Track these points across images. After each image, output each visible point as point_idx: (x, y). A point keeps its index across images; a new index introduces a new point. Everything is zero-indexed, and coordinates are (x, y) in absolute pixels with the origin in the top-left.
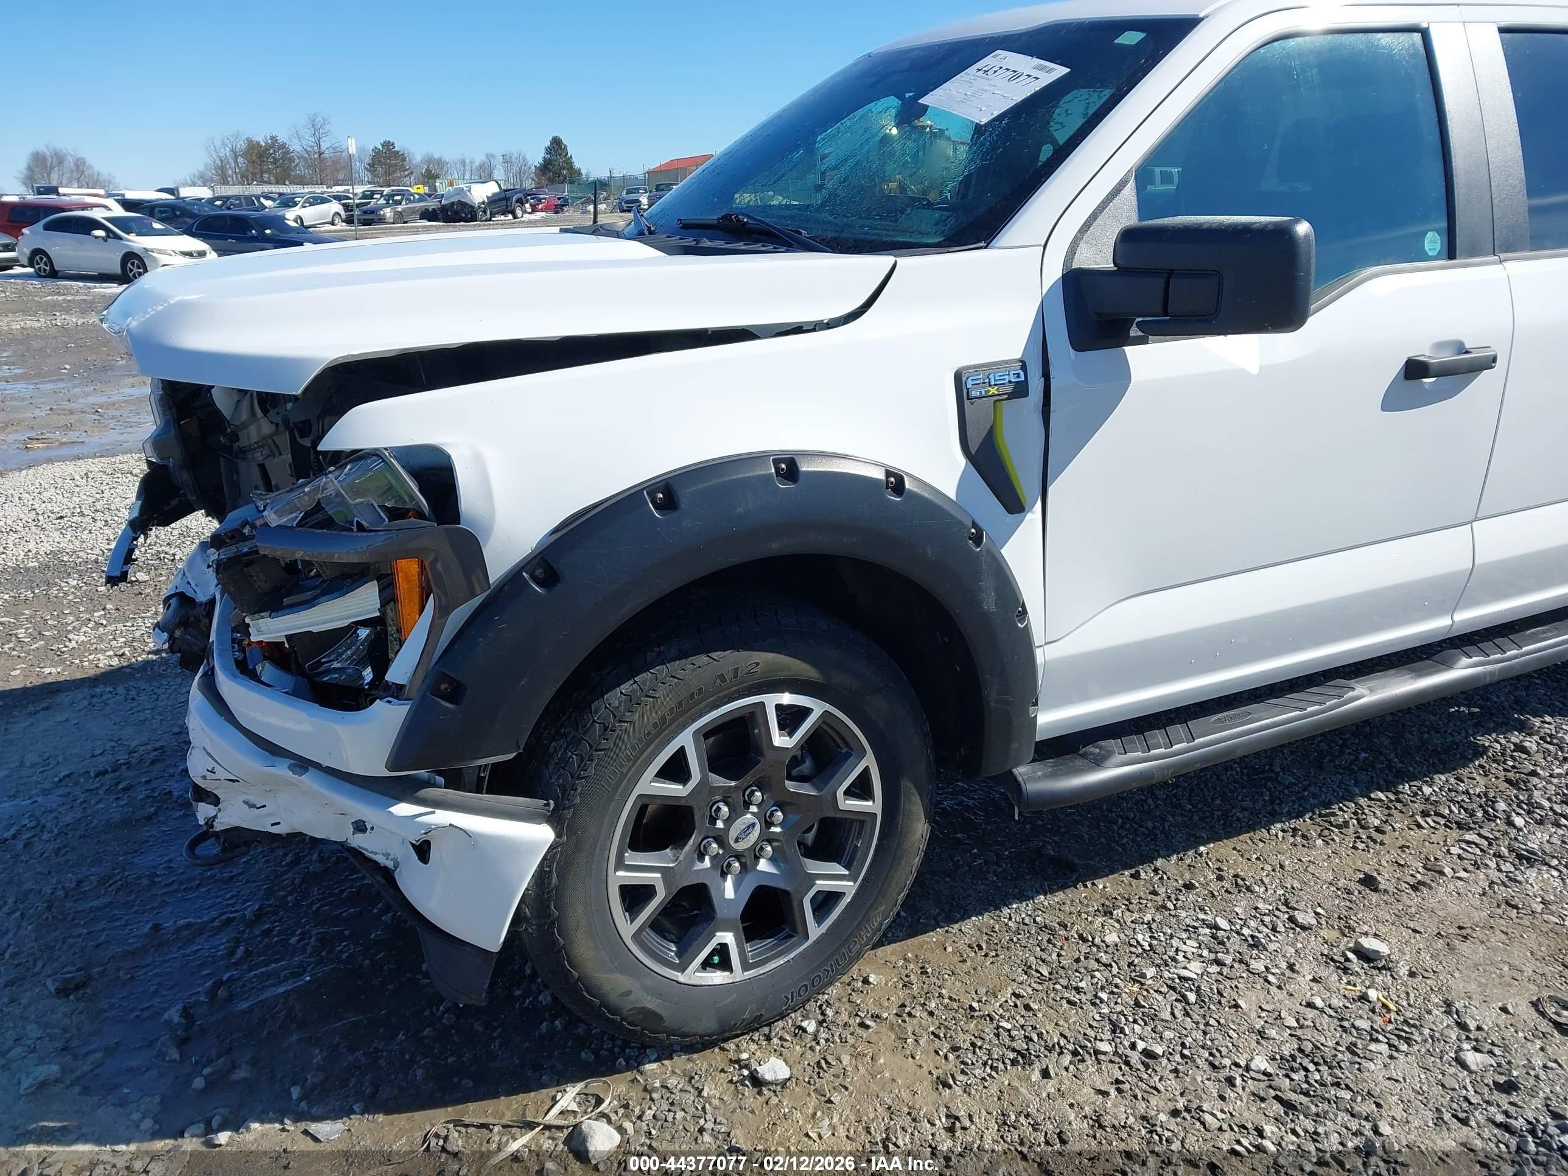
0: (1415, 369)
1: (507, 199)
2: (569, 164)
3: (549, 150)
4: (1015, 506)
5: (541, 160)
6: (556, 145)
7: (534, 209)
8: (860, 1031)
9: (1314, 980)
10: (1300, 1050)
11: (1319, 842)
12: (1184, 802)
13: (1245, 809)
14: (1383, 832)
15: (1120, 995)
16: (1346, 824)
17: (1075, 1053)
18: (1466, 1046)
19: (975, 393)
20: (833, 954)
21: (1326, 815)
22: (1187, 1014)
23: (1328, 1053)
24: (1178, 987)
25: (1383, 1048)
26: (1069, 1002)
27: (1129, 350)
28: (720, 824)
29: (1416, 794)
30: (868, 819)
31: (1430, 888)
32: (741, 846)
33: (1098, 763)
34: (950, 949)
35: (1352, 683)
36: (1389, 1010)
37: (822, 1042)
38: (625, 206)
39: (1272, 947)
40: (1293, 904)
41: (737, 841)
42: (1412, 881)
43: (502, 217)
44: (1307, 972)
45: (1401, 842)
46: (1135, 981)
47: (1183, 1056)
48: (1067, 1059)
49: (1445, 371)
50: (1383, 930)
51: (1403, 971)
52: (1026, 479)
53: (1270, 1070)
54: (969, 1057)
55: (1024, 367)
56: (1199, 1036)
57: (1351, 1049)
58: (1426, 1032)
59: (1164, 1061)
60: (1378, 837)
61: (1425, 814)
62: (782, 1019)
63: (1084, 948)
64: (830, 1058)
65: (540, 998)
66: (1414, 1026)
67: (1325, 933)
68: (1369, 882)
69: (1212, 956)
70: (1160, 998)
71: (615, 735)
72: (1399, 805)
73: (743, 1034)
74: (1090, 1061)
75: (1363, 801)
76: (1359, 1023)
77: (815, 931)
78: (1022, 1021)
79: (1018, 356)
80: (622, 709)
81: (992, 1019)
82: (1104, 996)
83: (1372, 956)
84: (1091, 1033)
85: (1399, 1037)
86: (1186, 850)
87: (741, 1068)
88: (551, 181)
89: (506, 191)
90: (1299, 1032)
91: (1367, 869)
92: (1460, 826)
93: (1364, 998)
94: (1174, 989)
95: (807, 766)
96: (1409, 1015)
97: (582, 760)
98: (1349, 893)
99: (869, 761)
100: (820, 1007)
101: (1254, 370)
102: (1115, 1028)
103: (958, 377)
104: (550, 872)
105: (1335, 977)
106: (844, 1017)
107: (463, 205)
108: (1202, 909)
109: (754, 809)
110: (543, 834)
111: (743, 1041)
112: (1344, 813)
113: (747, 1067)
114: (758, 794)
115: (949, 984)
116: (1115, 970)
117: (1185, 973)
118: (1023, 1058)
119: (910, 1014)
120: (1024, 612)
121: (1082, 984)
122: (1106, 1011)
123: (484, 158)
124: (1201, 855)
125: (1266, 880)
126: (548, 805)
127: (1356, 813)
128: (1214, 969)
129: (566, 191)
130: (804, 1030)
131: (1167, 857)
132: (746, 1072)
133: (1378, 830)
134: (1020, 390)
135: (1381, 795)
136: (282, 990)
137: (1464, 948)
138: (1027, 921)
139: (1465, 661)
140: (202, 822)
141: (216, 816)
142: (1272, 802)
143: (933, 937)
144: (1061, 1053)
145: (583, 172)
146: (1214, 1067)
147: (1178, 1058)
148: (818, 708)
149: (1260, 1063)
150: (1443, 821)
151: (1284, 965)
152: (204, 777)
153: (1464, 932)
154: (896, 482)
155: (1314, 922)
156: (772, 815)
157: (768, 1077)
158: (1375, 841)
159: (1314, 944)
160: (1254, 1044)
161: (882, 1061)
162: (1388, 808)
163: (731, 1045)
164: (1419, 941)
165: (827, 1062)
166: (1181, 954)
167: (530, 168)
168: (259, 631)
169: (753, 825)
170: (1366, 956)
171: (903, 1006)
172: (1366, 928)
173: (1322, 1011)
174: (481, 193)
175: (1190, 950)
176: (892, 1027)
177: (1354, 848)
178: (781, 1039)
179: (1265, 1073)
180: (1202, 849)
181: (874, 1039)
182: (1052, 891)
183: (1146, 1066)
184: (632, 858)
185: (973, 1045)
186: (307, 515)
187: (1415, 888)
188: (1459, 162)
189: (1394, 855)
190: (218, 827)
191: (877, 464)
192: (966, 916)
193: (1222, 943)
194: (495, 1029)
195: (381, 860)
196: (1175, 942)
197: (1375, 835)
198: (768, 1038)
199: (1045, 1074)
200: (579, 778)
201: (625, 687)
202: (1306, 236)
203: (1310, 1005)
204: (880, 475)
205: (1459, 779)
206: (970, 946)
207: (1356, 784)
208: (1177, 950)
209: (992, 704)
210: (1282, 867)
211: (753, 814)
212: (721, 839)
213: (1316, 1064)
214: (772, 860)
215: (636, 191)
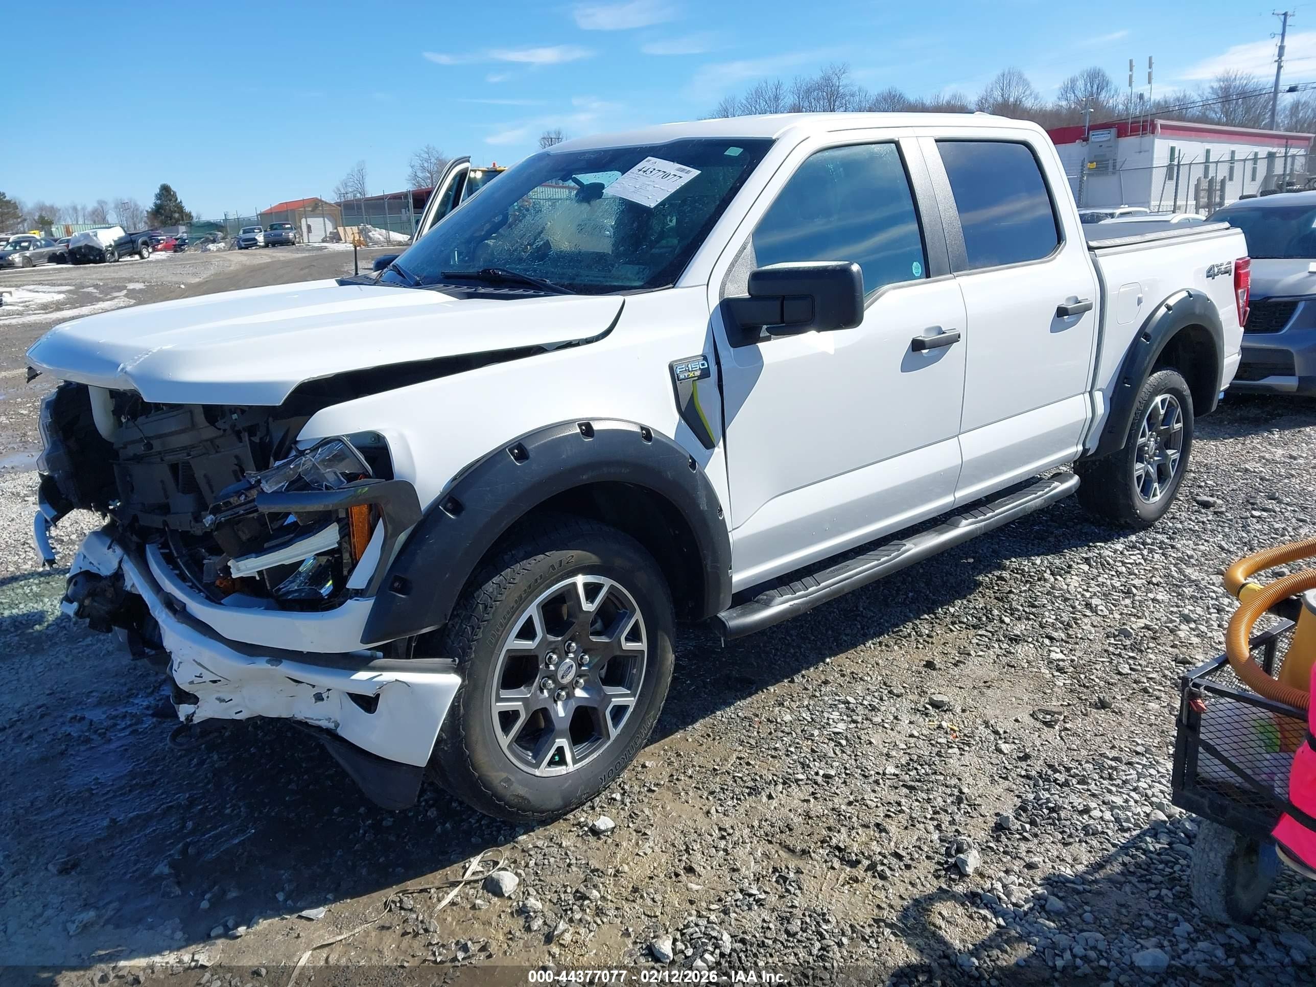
0: (917, 345)
1: (133, 242)
2: (180, 208)
3: (159, 196)
4: (709, 444)
5: (152, 206)
6: (166, 192)
7: (155, 250)
8: (649, 794)
9: (911, 723)
10: (911, 760)
11: (896, 648)
12: (810, 635)
13: (848, 635)
14: (931, 637)
15: (801, 748)
16: (909, 635)
17: (784, 783)
18: (999, 742)
19: (682, 377)
20: (626, 747)
21: (897, 632)
22: (843, 752)
23: (927, 759)
24: (835, 738)
25: (956, 750)
26: (773, 757)
27: (761, 346)
28: (552, 667)
29: (946, 613)
30: (639, 655)
31: (964, 663)
32: (565, 681)
33: (767, 604)
34: (690, 740)
35: (904, 542)
36: (955, 731)
37: (628, 804)
38: (243, 244)
39: (883, 709)
40: (889, 684)
41: (562, 677)
42: (953, 661)
43: (129, 258)
44: (905, 719)
45: (943, 641)
46: (808, 739)
47: (846, 774)
48: (780, 787)
49: (934, 345)
50: (943, 690)
51: (958, 710)
52: (713, 426)
53: (897, 772)
54: (722, 796)
55: (705, 358)
56: (853, 762)
57: (939, 754)
58: (977, 738)
59: (837, 778)
60: (930, 640)
61: (953, 623)
62: (598, 796)
63: (772, 726)
64: (636, 812)
65: (429, 814)
66: (970, 737)
67: (910, 697)
68: (930, 665)
69: (850, 719)
70: (825, 746)
71: (493, 610)
72: (938, 621)
73: (576, 808)
74: (794, 786)
75: (918, 622)
76: (940, 740)
77: (614, 733)
78: (747, 772)
79: (701, 353)
80: (495, 593)
81: (729, 773)
82: (792, 749)
83: (939, 704)
84: (790, 771)
85: (963, 743)
86: (817, 663)
87: (582, 828)
88: (164, 224)
89: (131, 235)
90: (908, 751)
91: (927, 659)
92: (974, 627)
93: (940, 727)
94: (832, 740)
95: (598, 625)
96: (966, 732)
97: (473, 628)
98: (920, 673)
99: (638, 616)
100: (620, 785)
101: (832, 352)
102: (803, 765)
103: (671, 368)
104: (459, 706)
105: (921, 719)
106: (636, 788)
107: (91, 249)
108: (837, 694)
109: (571, 655)
110: (453, 681)
111: (577, 812)
112: (908, 629)
113: (586, 825)
114: (573, 644)
115: (696, 759)
116: (794, 735)
117: (836, 730)
118: (754, 791)
119: (677, 779)
120: (721, 510)
121: (777, 745)
122: (795, 757)
123: (96, 205)
124: (828, 664)
125: (871, 673)
126: (454, 661)
127: (913, 629)
128: (853, 725)
129: (182, 231)
130: (615, 799)
131: (808, 668)
132: (586, 829)
133: (928, 636)
134: (705, 374)
135: (926, 616)
136: (237, 841)
137: (989, 692)
138: (733, 716)
139: (964, 522)
140: (182, 719)
141: (194, 713)
142: (863, 629)
143: (678, 735)
144: (776, 784)
145: (194, 214)
146: (865, 777)
147: (844, 776)
148: (607, 583)
149: (891, 770)
150: (964, 626)
151: (892, 718)
152: (192, 683)
153: (988, 684)
154: (647, 434)
155: (903, 691)
156: (582, 658)
157: (603, 828)
158: (928, 643)
159: (905, 704)
160: (885, 762)
161: (668, 808)
162: (932, 623)
163: (570, 816)
164: (964, 693)
165: (635, 814)
166: (831, 721)
167: (142, 212)
168: (238, 570)
169: (572, 666)
170: (937, 705)
171: (672, 775)
172: (933, 690)
173: (918, 738)
174: (107, 237)
175: (836, 718)
176: (668, 788)
177: (917, 648)
178: (602, 807)
179: (894, 775)
180: (828, 660)
181: (659, 797)
182: (745, 699)
183: (828, 783)
184: (504, 694)
185: (722, 789)
186: (292, 483)
187: (956, 665)
188: (925, 220)
189: (940, 648)
190: (196, 720)
191: (635, 423)
192: (694, 721)
193: (853, 711)
194: (404, 837)
195: (324, 724)
196: (826, 715)
197: (927, 639)
198: (593, 808)
199: (770, 797)
200: (473, 641)
201: (496, 579)
202: (858, 272)
203: (912, 736)
204: (636, 429)
205: (969, 601)
206: (702, 736)
207: (910, 611)
208: (828, 719)
209: (709, 570)
210: (878, 664)
211: (571, 658)
212: (552, 676)
213: (921, 765)
214: (584, 689)
215: (252, 231)
